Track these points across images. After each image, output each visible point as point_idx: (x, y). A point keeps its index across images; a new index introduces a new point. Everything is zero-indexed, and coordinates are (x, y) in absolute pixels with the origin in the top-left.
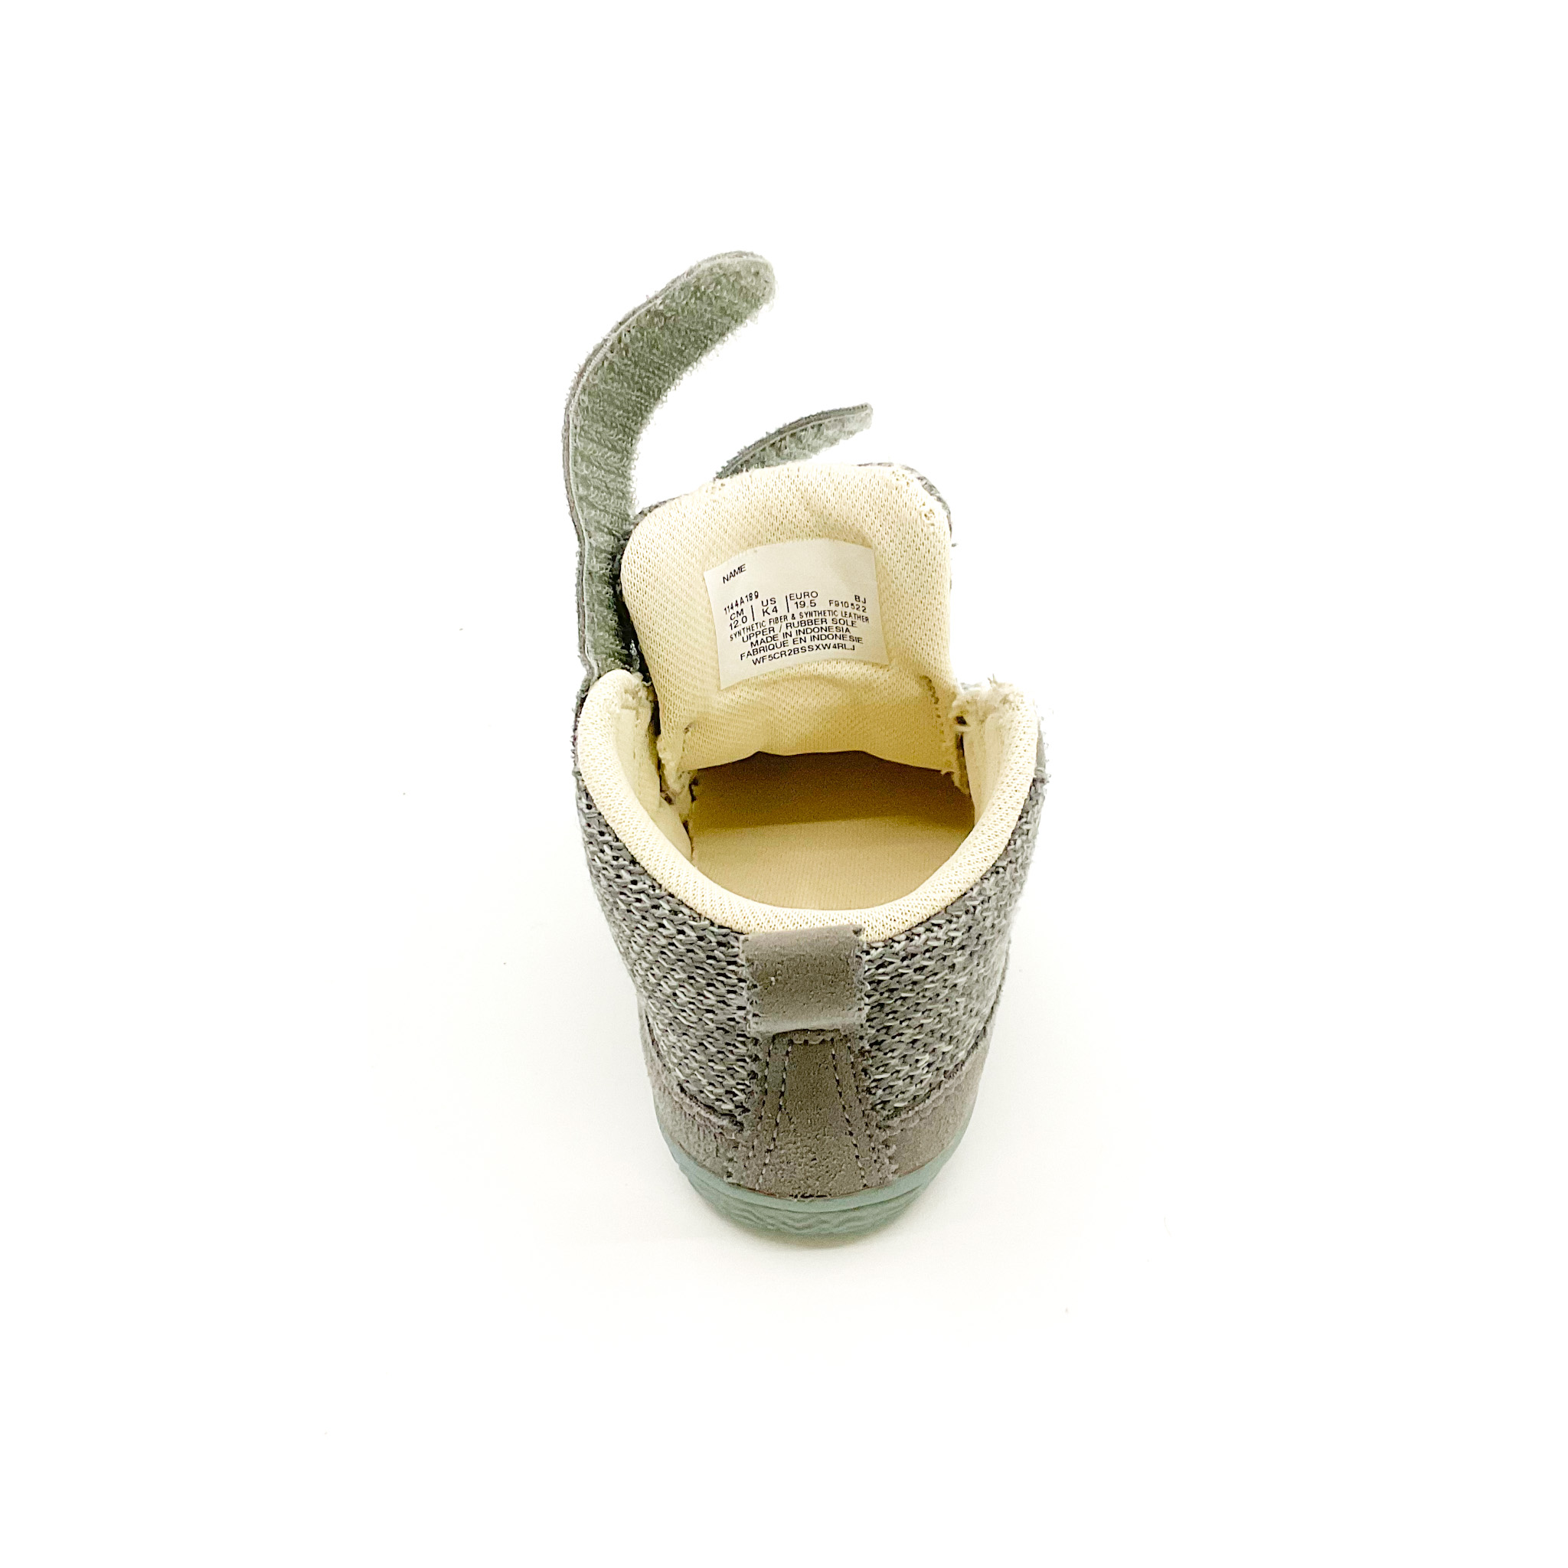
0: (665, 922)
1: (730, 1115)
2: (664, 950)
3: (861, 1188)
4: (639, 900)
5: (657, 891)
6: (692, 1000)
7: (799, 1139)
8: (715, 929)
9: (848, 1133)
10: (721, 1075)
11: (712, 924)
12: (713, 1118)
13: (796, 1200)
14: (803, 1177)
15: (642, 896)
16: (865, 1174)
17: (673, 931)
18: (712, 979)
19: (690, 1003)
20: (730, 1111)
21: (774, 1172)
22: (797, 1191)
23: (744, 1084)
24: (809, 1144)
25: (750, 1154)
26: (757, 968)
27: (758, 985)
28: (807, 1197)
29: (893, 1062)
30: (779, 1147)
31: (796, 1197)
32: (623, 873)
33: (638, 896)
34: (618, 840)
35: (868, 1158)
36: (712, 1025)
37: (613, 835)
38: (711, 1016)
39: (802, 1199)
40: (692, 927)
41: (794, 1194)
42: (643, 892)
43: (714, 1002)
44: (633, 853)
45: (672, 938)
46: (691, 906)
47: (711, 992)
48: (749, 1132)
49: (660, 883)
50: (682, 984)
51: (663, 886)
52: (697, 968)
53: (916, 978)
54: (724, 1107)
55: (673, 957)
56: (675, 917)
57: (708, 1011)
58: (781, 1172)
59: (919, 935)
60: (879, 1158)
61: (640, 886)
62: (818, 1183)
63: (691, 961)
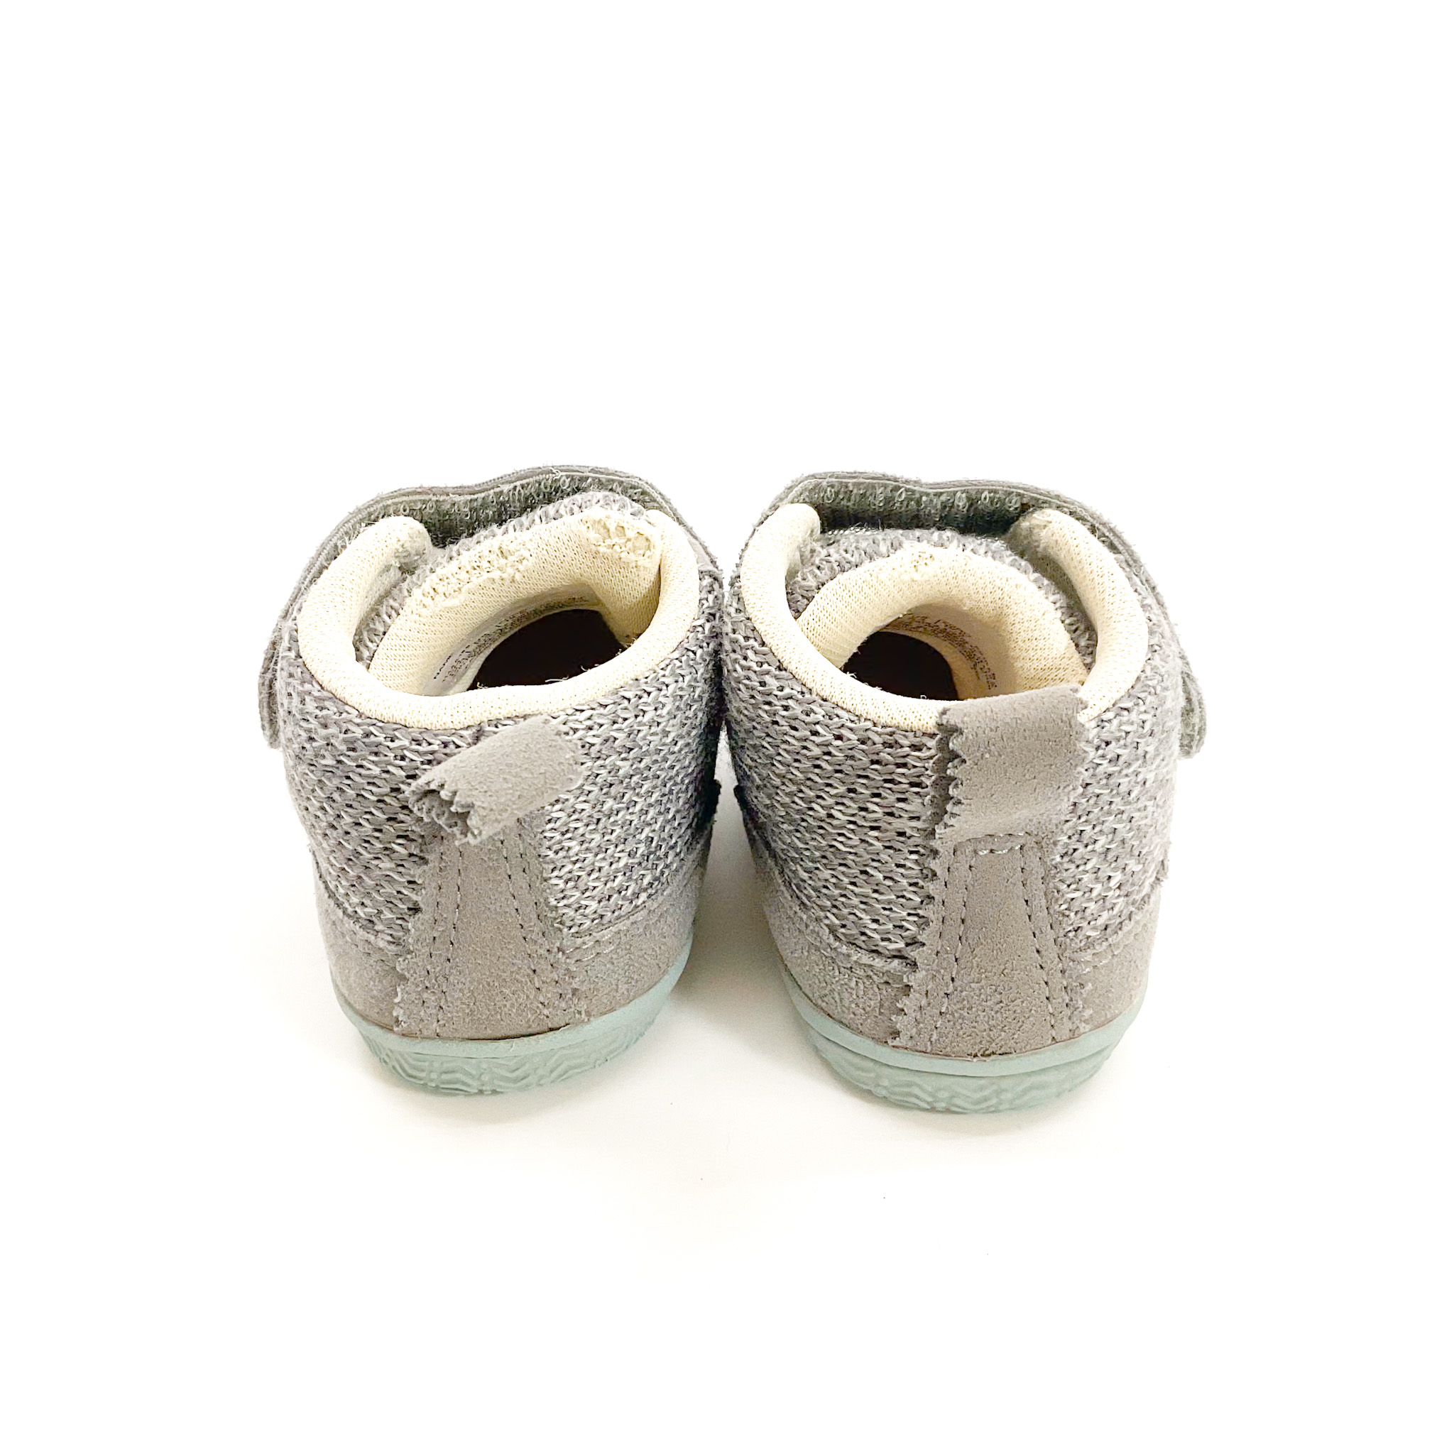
0: (818, 728)
1: (899, 956)
2: (818, 762)
3: (1050, 1042)
4: (786, 708)
5: (807, 696)
6: (852, 819)
7: (983, 976)
8: (879, 729)
9: (1039, 967)
10: (887, 907)
11: (875, 725)
12: (878, 962)
13: (975, 1060)
14: (987, 1027)
15: (790, 702)
16: (1055, 1022)
17: (830, 737)
18: (878, 788)
19: (851, 822)
20: (899, 951)
21: (952, 1023)
22: (977, 1048)
23: (917, 915)
24: (994, 983)
25: (924, 1002)
26: (966, 738)
27: (967, 760)
28: (989, 1055)
29: (1086, 877)
30: (959, 989)
31: (976, 1056)
32: (767, 678)
33: (785, 703)
34: (763, 644)
35: (1060, 1000)
36: (878, 845)
37: (759, 639)
38: (875, 833)
39: (984, 1058)
40: (851, 729)
41: (973, 1053)
42: (791, 698)
43: (879, 815)
44: (779, 657)
45: (827, 745)
46: (849, 707)
47: (877, 804)
48: (924, 972)
49: (810, 687)
50: (840, 800)
51: (814, 690)
52: (860, 776)
53: (1111, 769)
54: (892, 946)
55: (829, 768)
56: (830, 722)
57: (872, 828)
58: (960, 1021)
59: (1109, 721)
60: (1071, 1000)
61: (787, 691)
62: (1003, 1034)
63: (850, 768)
